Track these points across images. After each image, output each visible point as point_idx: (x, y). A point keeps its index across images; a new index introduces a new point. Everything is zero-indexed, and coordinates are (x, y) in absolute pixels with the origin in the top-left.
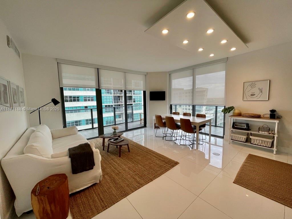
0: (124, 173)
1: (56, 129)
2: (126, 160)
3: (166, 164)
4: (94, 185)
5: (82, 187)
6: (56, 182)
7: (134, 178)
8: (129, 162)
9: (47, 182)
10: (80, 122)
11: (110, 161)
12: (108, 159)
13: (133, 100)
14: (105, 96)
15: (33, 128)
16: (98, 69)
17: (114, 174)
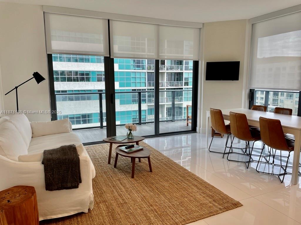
0: (133, 205)
1: (39, 122)
2: (142, 184)
3: (214, 203)
4: (80, 214)
5: (60, 214)
6: (19, 196)
7: (146, 216)
8: (146, 188)
9: (9, 193)
10: (90, 117)
11: (114, 182)
12: (113, 178)
13: (184, 81)
14: (132, 72)
15: (7, 118)
16: (109, 20)
17: (115, 204)
